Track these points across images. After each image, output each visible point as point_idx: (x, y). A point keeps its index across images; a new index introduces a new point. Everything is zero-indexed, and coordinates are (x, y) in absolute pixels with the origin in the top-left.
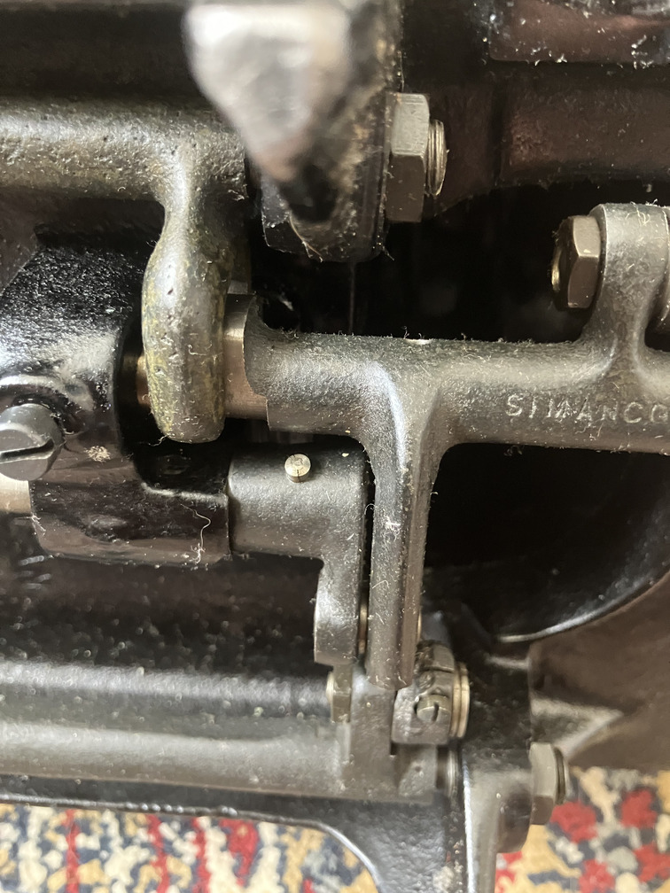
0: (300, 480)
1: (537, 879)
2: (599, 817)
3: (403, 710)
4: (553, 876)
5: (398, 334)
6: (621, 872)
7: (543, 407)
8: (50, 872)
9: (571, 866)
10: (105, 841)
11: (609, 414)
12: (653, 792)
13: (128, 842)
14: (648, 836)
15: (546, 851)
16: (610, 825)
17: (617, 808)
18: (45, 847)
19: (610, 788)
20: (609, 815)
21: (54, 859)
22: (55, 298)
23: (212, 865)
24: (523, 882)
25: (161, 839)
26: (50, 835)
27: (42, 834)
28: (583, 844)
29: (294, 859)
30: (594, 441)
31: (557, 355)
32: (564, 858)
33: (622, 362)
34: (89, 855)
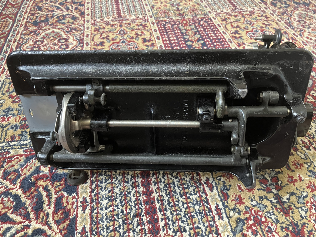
0: (231, 122)
1: (258, 190)
2: (268, 181)
3: (242, 151)
4: (261, 189)
5: (241, 106)
6: (273, 189)
7: (258, 113)
8: (181, 191)
9: (264, 188)
10: (188, 186)
11: (265, 113)
12: (277, 177)
13: (192, 186)
14: (277, 183)
15: (260, 186)
16: (270, 182)
17: (271, 180)
18: (179, 187)
19: (270, 177)
20: (270, 181)
21: (180, 189)
22: (206, 104)
23: (206, 189)
24: (256, 190)
25: (197, 185)
26: (179, 186)
27: (177, 185)
28: (266, 185)
29: (219, 187)
30: (263, 116)
31: (256, 107)
32: (263, 187)
33: (266, 108)
34: (186, 188)
